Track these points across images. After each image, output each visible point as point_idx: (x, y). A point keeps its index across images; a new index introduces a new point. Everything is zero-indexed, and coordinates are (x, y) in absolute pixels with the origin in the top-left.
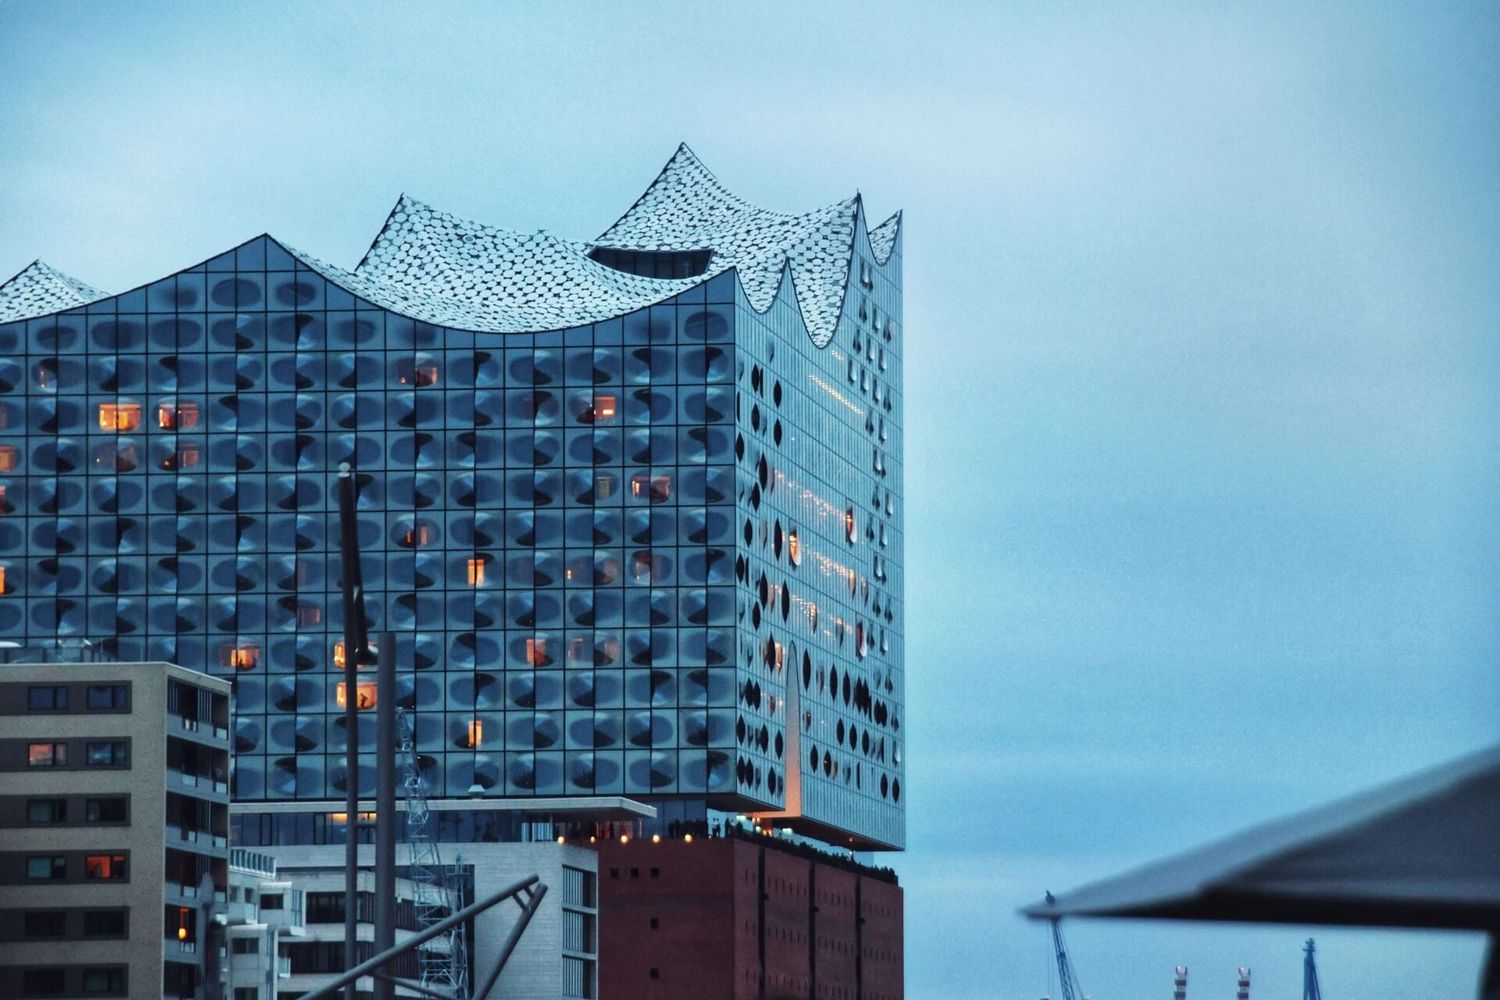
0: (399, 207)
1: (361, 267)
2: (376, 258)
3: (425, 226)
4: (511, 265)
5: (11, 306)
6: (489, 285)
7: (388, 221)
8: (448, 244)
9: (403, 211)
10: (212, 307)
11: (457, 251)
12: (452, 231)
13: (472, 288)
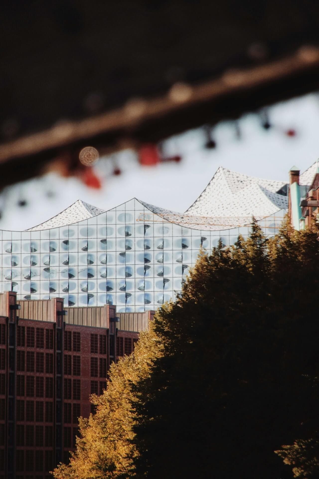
0: (218, 171)
1: (203, 193)
2: (209, 189)
3: (226, 177)
4: (243, 196)
5: (67, 217)
6: (235, 203)
7: (214, 176)
8: (233, 184)
9: (219, 172)
10: (118, 222)
11: (236, 187)
12: (236, 179)
13: (229, 204)
